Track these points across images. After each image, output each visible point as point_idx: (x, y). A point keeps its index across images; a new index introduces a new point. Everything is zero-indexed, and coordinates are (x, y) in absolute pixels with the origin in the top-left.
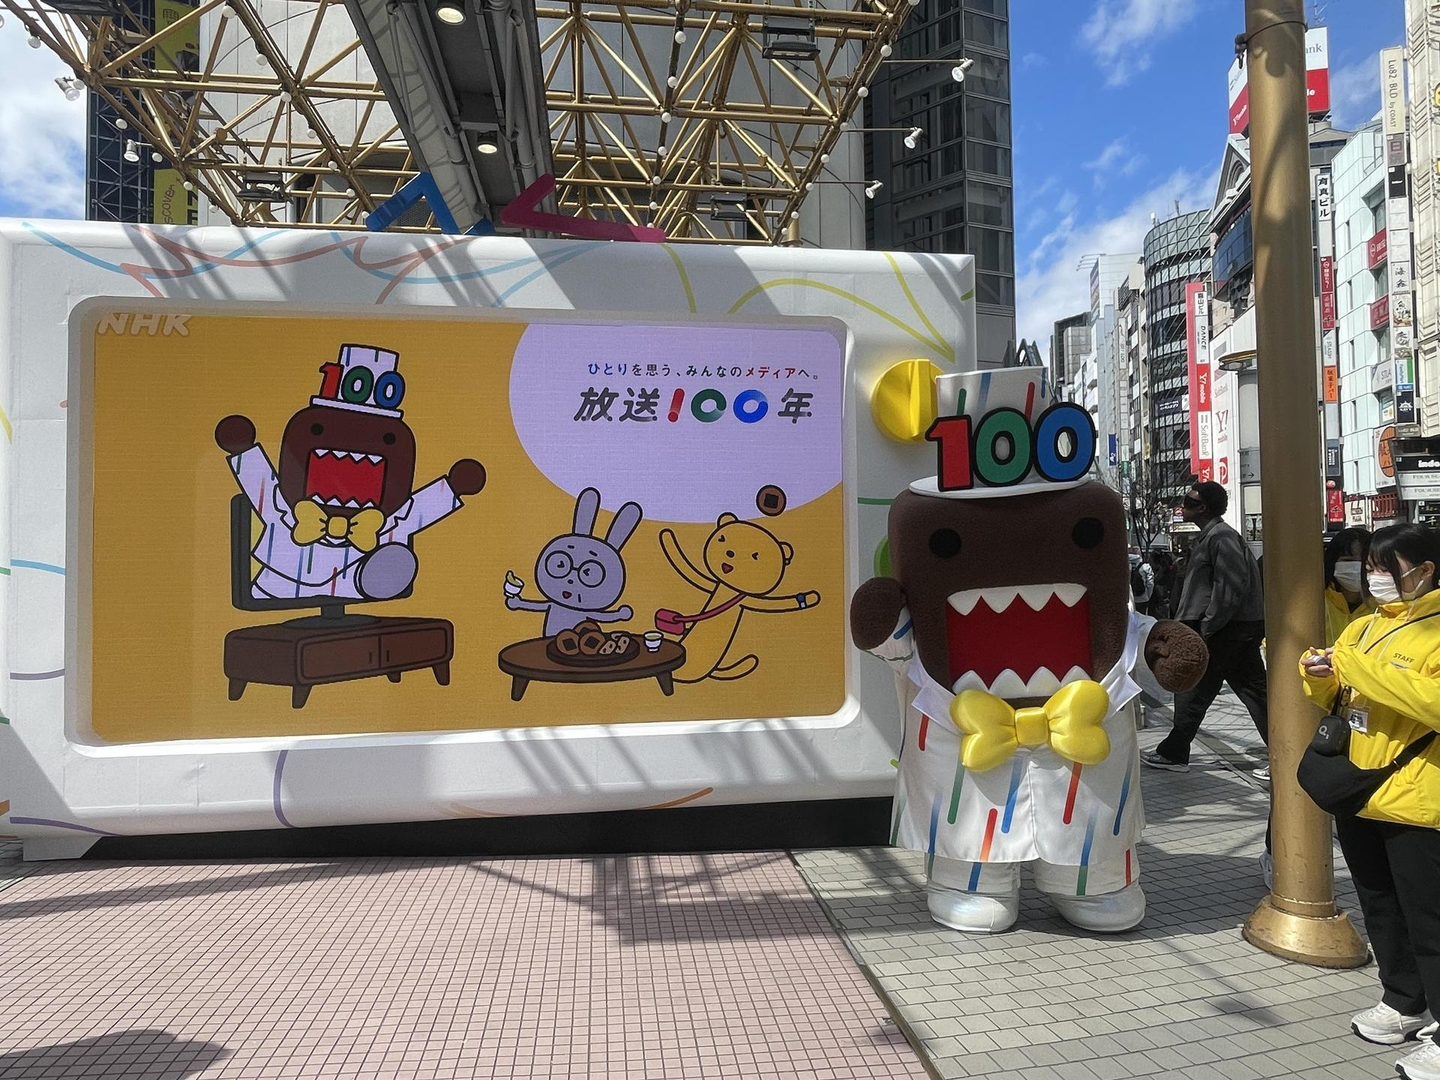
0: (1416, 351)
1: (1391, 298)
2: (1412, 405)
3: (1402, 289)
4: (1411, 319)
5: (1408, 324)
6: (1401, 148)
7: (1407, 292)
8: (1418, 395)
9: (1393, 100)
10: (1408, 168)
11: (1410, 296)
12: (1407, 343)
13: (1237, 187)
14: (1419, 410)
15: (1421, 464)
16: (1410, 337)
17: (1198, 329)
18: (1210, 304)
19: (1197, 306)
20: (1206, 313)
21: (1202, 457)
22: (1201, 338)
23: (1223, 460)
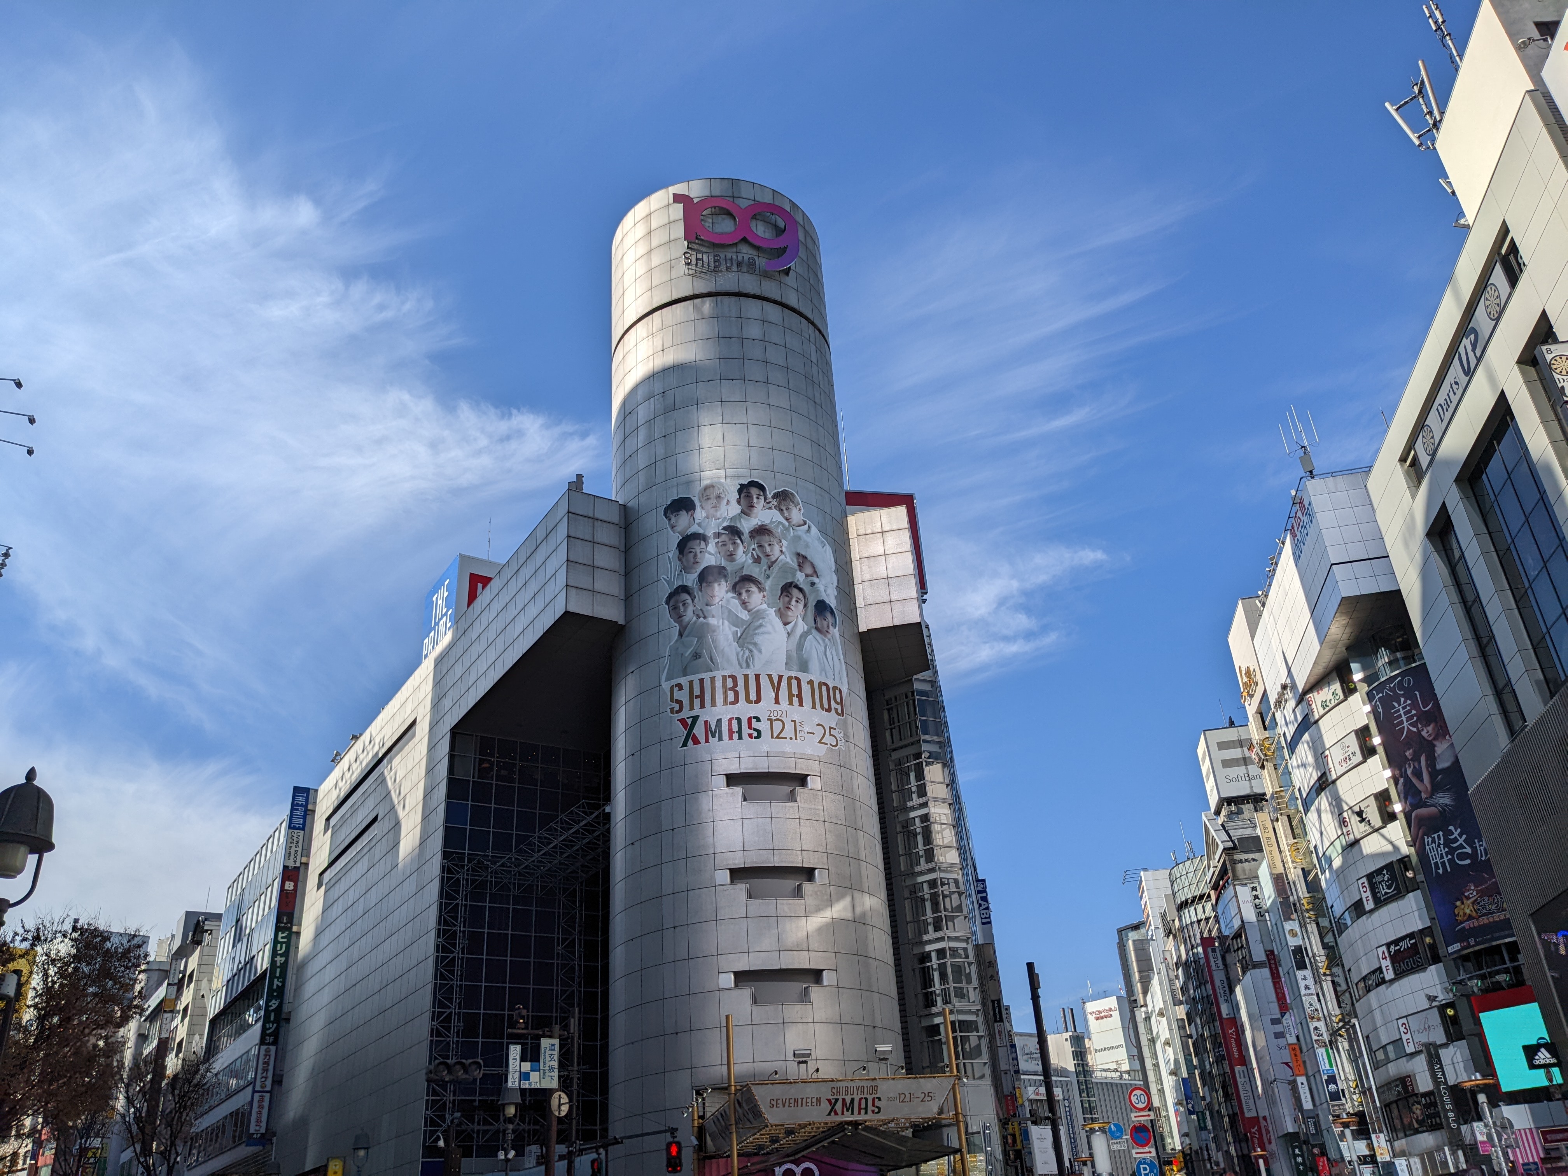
0: (1330, 1042)
1: (1304, 998)
2: (1337, 1086)
3: (1308, 992)
5: (1319, 1020)
6: (1283, 881)
7: (1312, 994)
9: (1271, 849)
10: (1291, 898)
11: (1315, 997)
12: (1321, 1035)
13: (1217, 859)
14: (1343, 1091)
16: (1323, 1029)
17: (1218, 983)
18: (1223, 958)
19: (1212, 960)
20: (1221, 967)
21: (1248, 1115)
22: (1222, 992)
23: (1265, 1118)
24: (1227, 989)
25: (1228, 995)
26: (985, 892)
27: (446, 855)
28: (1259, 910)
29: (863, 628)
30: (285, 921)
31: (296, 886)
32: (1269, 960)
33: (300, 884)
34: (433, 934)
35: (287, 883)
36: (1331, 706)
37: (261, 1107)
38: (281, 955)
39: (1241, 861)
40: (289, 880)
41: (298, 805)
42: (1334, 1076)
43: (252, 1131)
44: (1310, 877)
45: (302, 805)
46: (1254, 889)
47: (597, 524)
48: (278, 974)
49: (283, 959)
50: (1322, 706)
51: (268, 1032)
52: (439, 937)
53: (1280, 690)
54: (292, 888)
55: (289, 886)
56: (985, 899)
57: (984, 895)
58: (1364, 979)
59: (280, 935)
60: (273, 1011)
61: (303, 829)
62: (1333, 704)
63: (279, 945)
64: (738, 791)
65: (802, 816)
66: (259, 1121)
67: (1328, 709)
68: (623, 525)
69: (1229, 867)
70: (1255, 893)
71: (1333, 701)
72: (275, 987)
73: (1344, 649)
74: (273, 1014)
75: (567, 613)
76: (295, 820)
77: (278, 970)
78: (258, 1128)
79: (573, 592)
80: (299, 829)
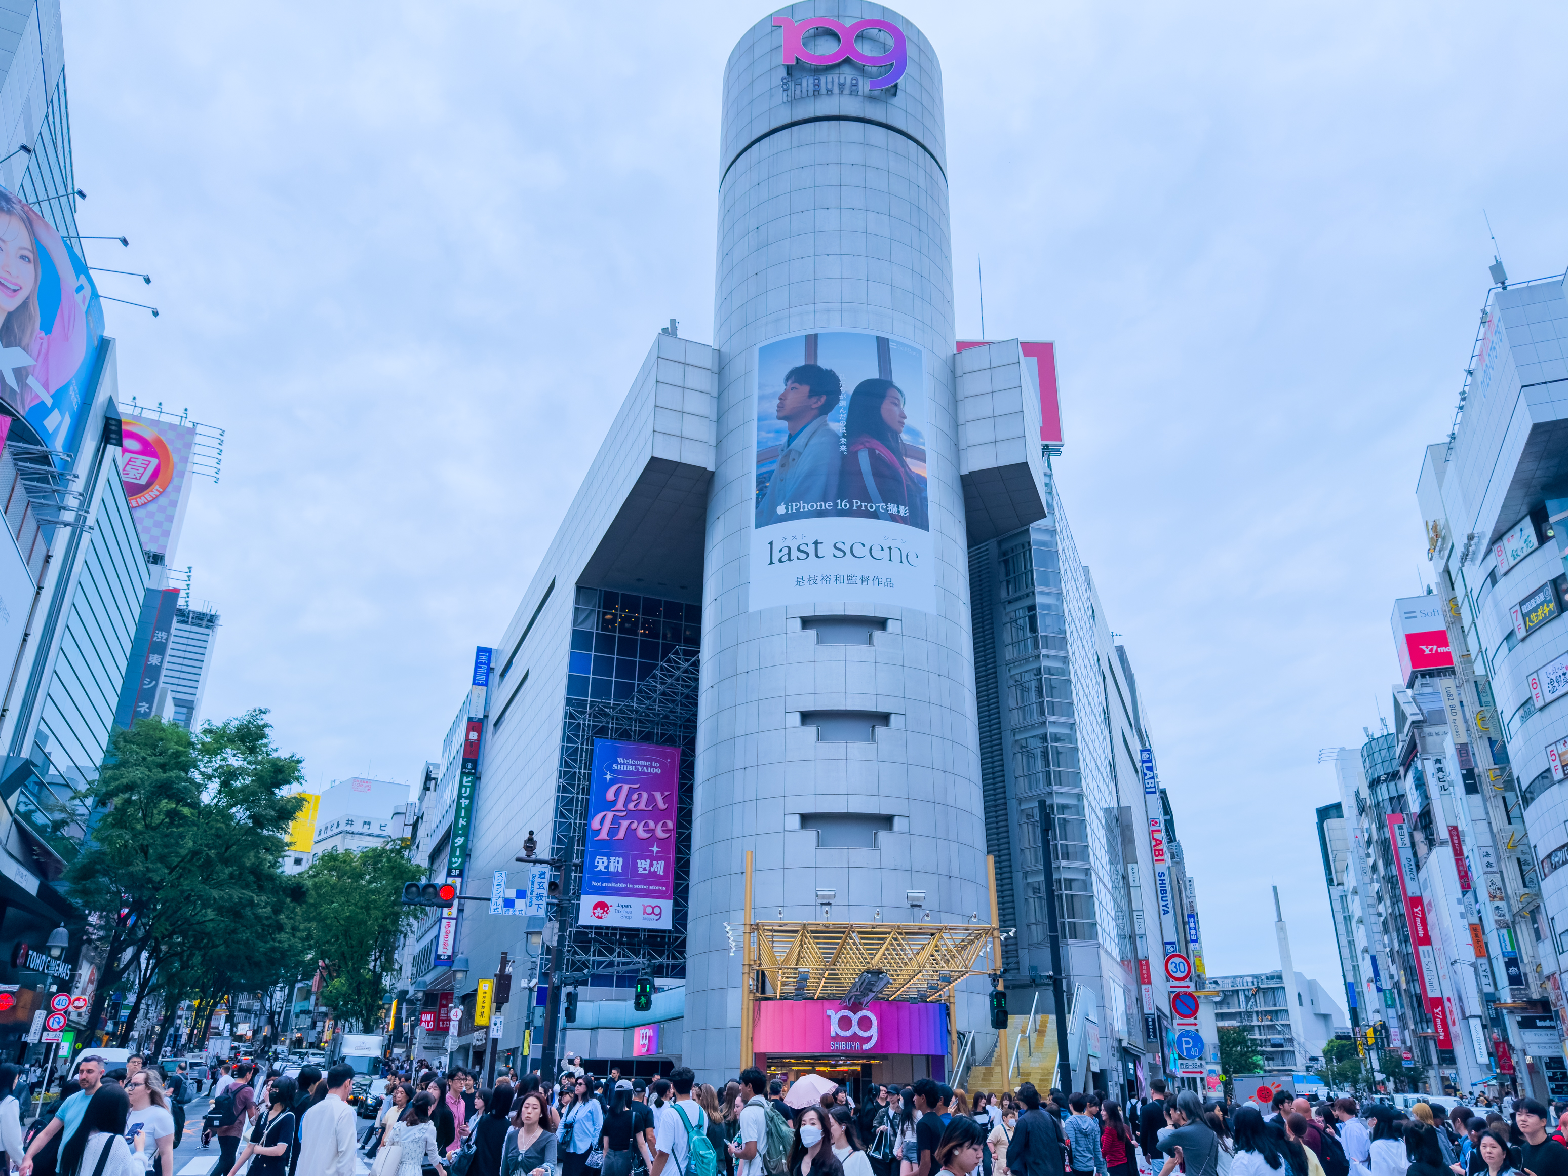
0: (1514, 922)
2: (1519, 969)
3: (1490, 869)
4: (1503, 895)
5: (1501, 899)
6: (1468, 752)
7: (1495, 872)
8: (1522, 961)
9: (1455, 718)
10: (1476, 771)
11: (1498, 875)
12: (1504, 915)
14: (1525, 974)
15: (1539, 1023)
16: (1505, 910)
17: (1404, 861)
18: (1411, 836)
19: (1398, 838)
20: (1409, 844)
21: (1431, 995)
22: (1408, 870)
23: (1449, 999)
24: (1413, 867)
25: (1415, 873)
26: (1150, 761)
27: (569, 702)
28: (1441, 784)
29: (965, 471)
30: (470, 767)
31: (479, 736)
32: (1451, 836)
33: (484, 734)
34: (555, 775)
35: (471, 733)
36: (1523, 555)
37: (447, 932)
38: (466, 798)
39: (1430, 735)
40: (473, 731)
41: (481, 663)
42: (1516, 959)
43: (439, 953)
44: (1497, 747)
45: (485, 664)
46: (1438, 761)
47: (689, 369)
48: (463, 815)
49: (468, 801)
50: (1513, 555)
51: (454, 866)
52: (560, 778)
53: (1466, 541)
54: (476, 738)
55: (473, 736)
56: (1150, 769)
57: (1150, 764)
58: (1549, 856)
59: (465, 779)
60: (458, 847)
61: (486, 685)
62: (1526, 553)
63: (464, 789)
64: (812, 633)
65: (879, 660)
66: (445, 944)
67: (1519, 558)
68: (716, 369)
69: (1417, 741)
70: (1438, 765)
71: (1525, 549)
72: (460, 826)
73: (1539, 488)
74: (458, 850)
75: (653, 459)
76: (478, 677)
77: (463, 811)
78: (445, 950)
79: (659, 437)
80: (482, 685)
